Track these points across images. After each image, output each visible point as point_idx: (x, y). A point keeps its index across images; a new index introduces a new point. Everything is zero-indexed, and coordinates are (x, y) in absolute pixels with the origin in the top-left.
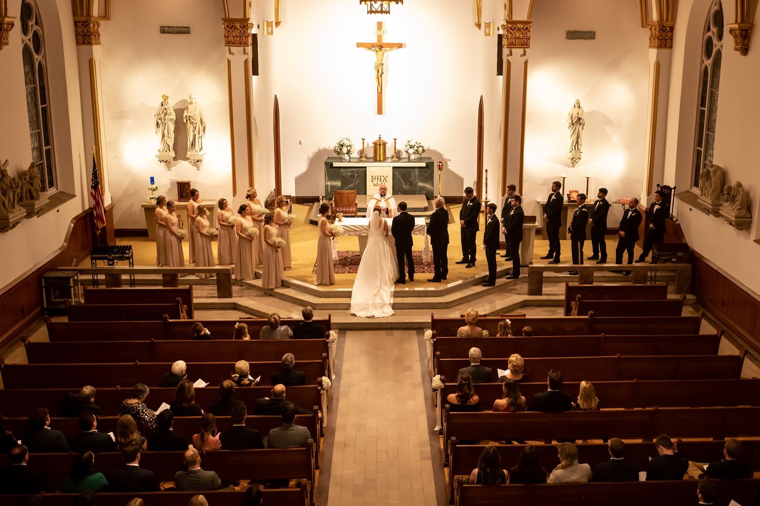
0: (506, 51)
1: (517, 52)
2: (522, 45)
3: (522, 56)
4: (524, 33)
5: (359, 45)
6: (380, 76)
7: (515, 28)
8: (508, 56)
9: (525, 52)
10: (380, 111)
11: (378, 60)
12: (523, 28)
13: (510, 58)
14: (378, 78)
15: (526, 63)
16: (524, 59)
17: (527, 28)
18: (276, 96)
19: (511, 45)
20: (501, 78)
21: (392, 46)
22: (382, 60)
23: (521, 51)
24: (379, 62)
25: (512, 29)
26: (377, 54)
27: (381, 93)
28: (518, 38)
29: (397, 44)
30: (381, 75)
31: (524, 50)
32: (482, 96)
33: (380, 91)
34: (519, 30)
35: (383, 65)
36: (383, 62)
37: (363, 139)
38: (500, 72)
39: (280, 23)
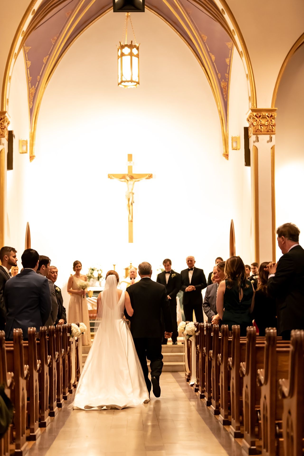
0: (252, 138)
1: (264, 138)
2: (268, 131)
3: (268, 142)
4: (269, 121)
5: (110, 176)
6: (131, 204)
7: (260, 116)
8: (254, 142)
9: (271, 138)
10: (131, 240)
11: (128, 189)
12: (268, 116)
13: (256, 144)
14: (129, 206)
15: (273, 148)
16: (271, 144)
17: (272, 116)
18: (28, 223)
19: (257, 132)
20: (249, 170)
21: (141, 176)
22: (132, 189)
23: (267, 137)
24: (130, 191)
25: (257, 117)
26: (127, 183)
27: (132, 221)
28: (264, 125)
29: (146, 175)
30: (132, 204)
31: (270, 136)
32: (232, 220)
33: (130, 219)
34: (264, 117)
35: (133, 194)
36: (133, 192)
37: (114, 265)
38: (248, 163)
39: (34, 156)
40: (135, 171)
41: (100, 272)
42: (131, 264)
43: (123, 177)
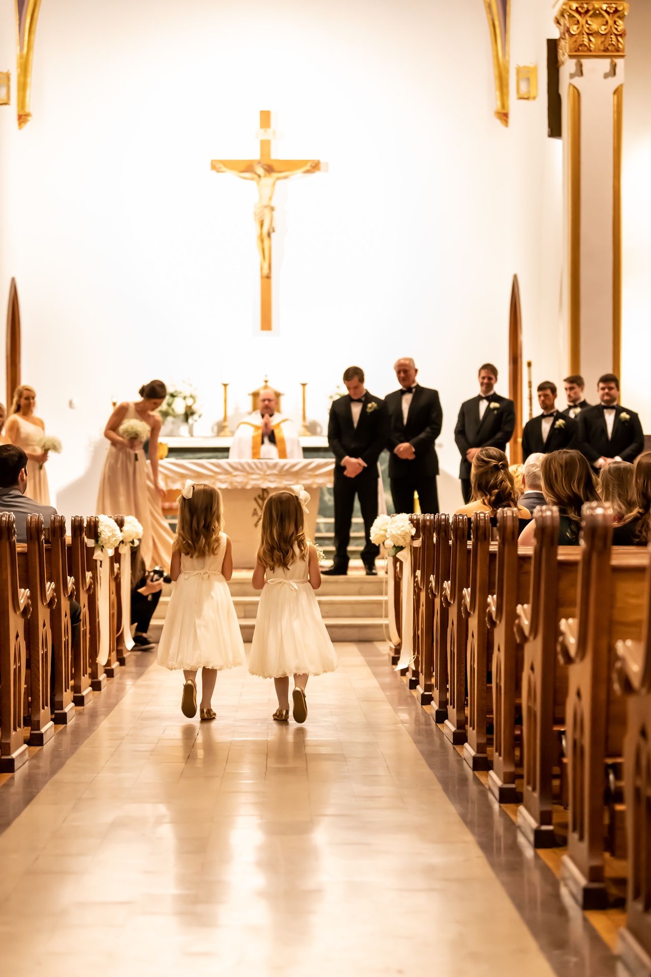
0: (568, 66)
1: (596, 67)
2: (606, 50)
3: (606, 76)
4: (611, 22)
5: (216, 166)
6: (266, 235)
7: (587, 11)
8: (572, 76)
9: (614, 67)
10: (266, 323)
11: (261, 198)
12: (606, 11)
13: (577, 81)
14: (262, 241)
15: (618, 92)
16: (614, 82)
17: (616, 11)
18: (13, 280)
19: (580, 52)
20: (559, 148)
22: (270, 199)
23: (605, 64)
24: (265, 202)
25: (580, 13)
26: (258, 183)
27: (268, 277)
28: (596, 34)
29: (305, 162)
30: (269, 235)
31: (612, 62)
32: (515, 277)
33: (266, 271)
34: (597, 14)
35: (272, 209)
36: (273, 204)
37: (225, 385)
38: (555, 130)
39: (28, 115)
40: (278, 154)
41: (189, 402)
42: (266, 382)
43: (247, 168)
